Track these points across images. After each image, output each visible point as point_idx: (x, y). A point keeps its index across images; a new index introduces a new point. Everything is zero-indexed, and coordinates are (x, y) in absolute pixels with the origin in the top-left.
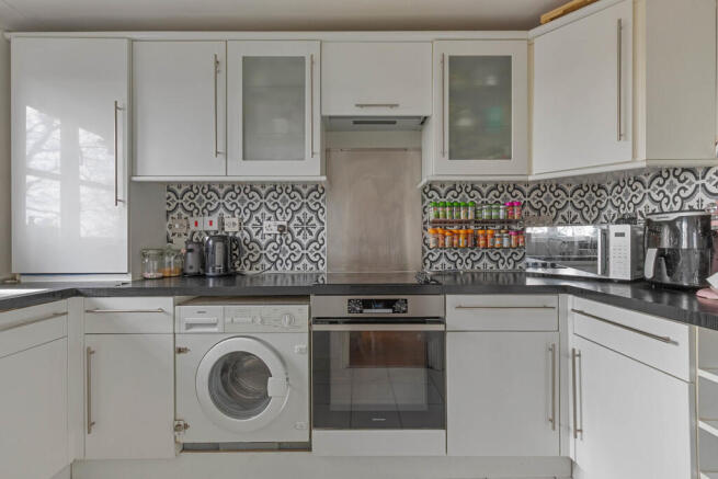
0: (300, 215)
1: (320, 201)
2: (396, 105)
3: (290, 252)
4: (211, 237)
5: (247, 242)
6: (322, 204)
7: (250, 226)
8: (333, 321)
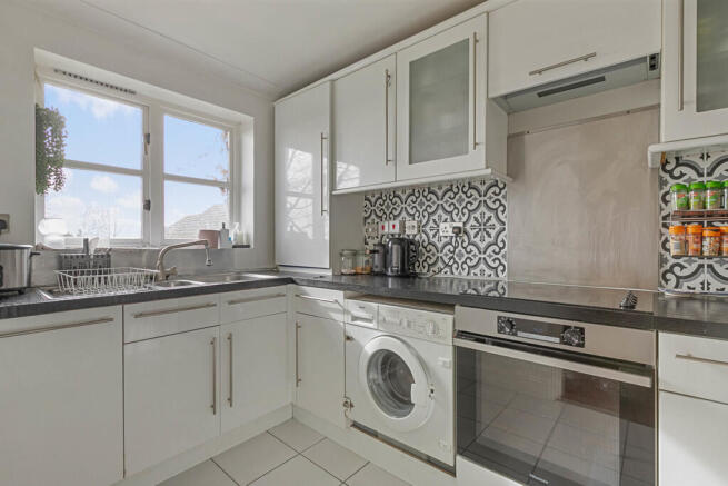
0: (477, 215)
1: (500, 197)
2: (594, 55)
3: (466, 255)
4: (390, 240)
5: (425, 244)
6: (503, 202)
7: (427, 229)
8: (480, 339)
